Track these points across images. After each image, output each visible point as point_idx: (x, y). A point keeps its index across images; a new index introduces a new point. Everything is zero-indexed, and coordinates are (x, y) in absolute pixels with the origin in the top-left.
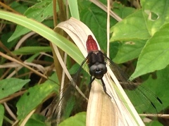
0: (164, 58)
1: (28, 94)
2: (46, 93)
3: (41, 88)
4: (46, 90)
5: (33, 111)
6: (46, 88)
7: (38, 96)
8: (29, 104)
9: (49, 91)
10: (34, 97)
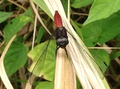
0: (108, 10)
1: (11, 23)
2: (24, 23)
3: (21, 19)
4: (24, 21)
5: (15, 36)
6: (24, 19)
7: (18, 25)
8: (12, 30)
9: (26, 21)
10: (16, 25)
